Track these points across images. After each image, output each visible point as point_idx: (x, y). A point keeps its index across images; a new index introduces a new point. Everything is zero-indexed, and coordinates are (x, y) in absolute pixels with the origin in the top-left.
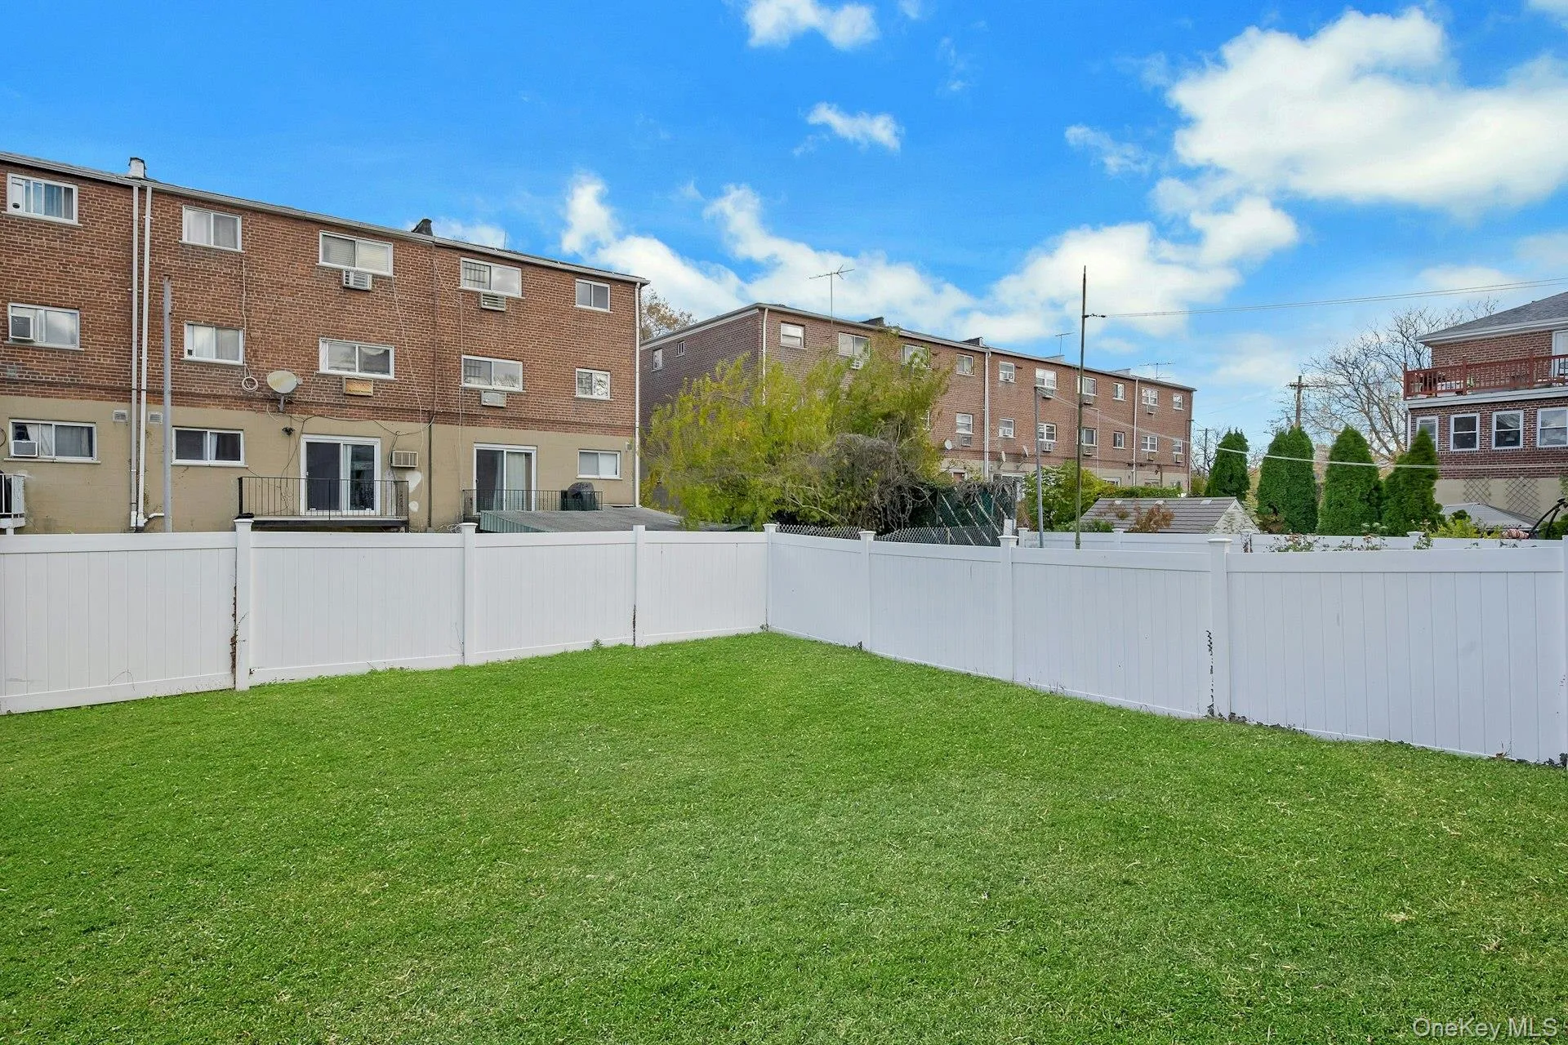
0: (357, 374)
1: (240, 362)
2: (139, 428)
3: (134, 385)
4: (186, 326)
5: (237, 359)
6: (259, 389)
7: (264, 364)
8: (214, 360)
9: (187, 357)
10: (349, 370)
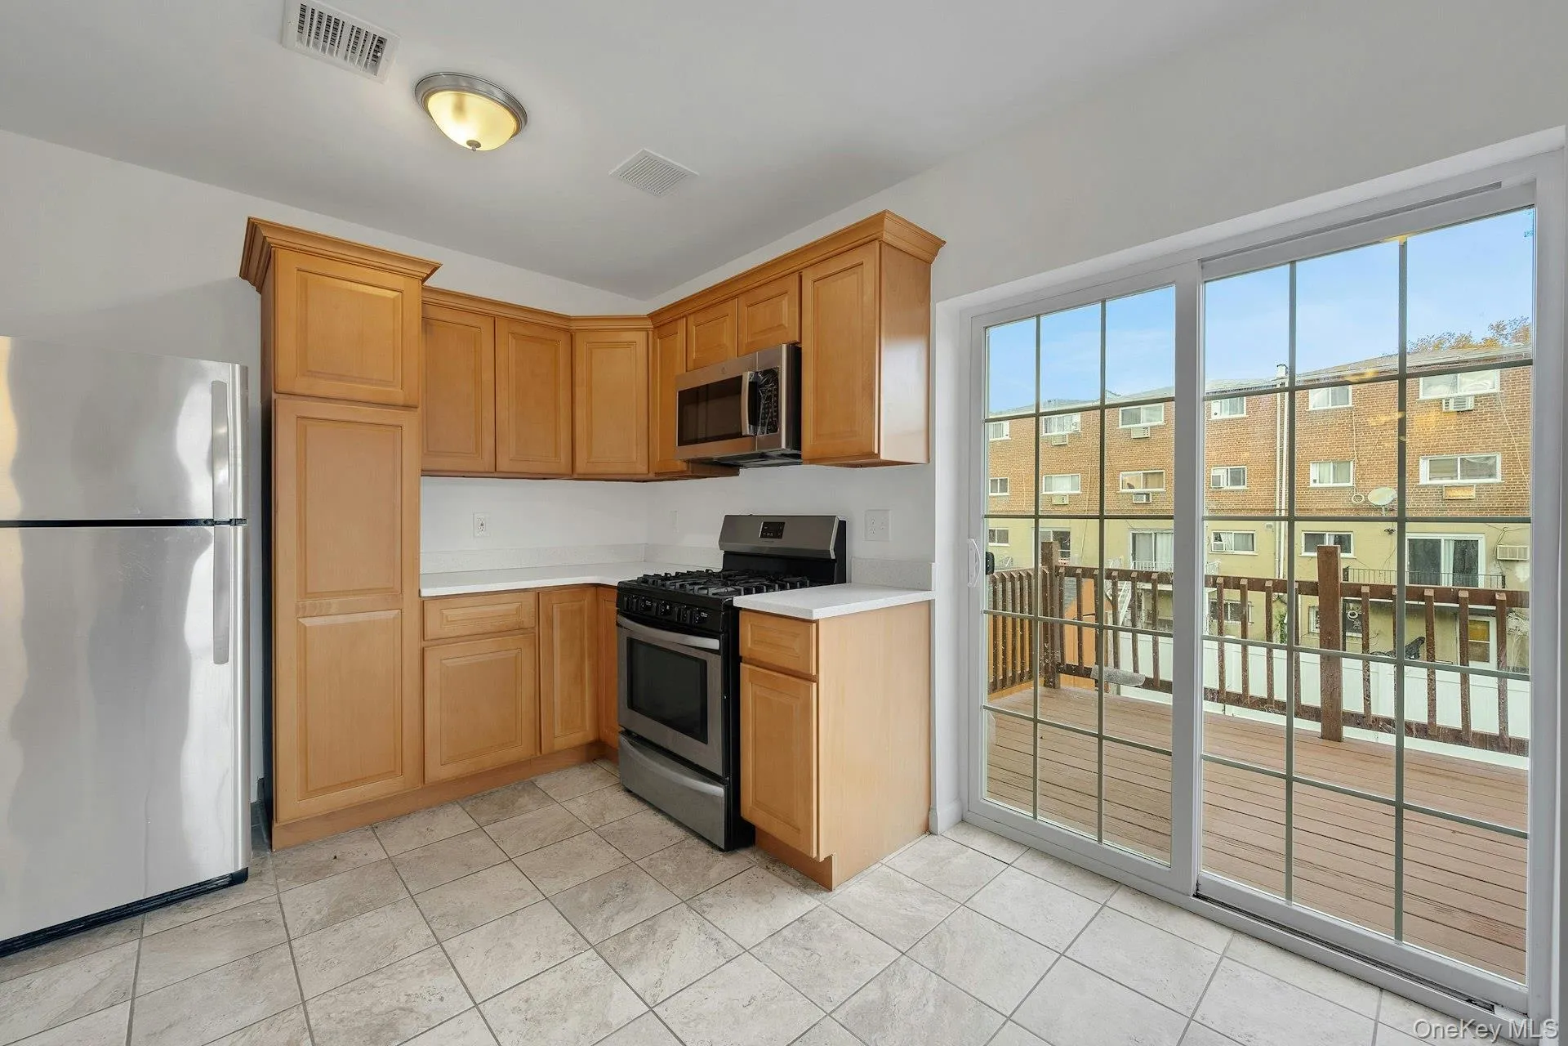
0: (1459, 481)
1: (1350, 484)
2: (1280, 533)
3: (1278, 507)
4: (1311, 465)
5: (1349, 482)
6: (1365, 502)
7: (1369, 483)
8: (1331, 485)
9: (1312, 485)
10: (1452, 478)
